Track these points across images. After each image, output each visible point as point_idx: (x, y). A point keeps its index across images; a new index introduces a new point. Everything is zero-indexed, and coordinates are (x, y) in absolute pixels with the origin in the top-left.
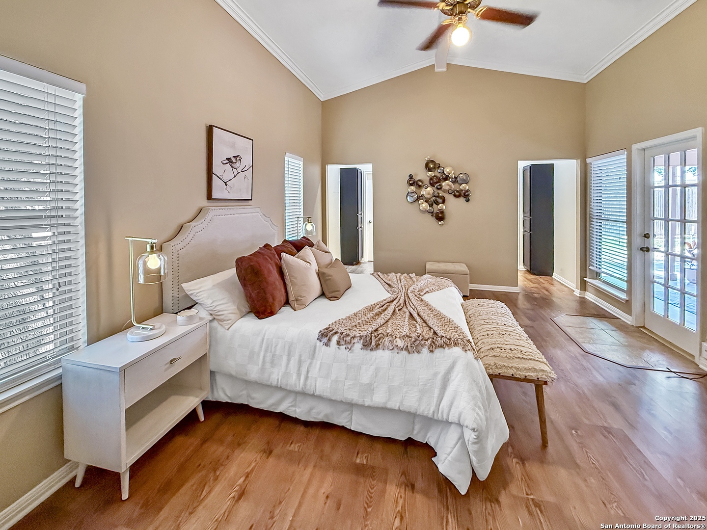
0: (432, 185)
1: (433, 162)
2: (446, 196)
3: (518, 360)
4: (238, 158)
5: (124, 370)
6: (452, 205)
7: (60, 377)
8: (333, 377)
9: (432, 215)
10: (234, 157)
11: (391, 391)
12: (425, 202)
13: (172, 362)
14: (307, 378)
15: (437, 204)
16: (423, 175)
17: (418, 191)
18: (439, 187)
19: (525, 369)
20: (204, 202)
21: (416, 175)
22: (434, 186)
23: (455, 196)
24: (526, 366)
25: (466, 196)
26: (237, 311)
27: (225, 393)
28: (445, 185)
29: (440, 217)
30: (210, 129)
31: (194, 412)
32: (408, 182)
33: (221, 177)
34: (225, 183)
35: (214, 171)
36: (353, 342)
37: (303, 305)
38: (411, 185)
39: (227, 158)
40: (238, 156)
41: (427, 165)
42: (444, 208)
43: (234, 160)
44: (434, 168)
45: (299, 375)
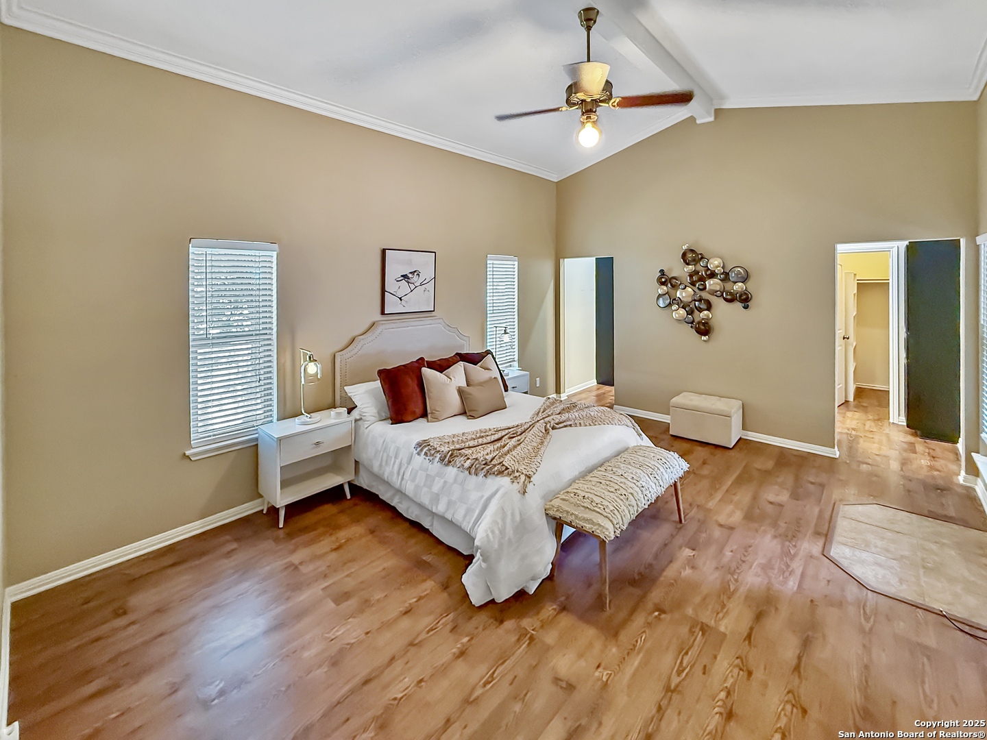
0: (693, 284)
1: (692, 251)
2: (713, 299)
3: (583, 509)
4: (416, 274)
5: (280, 440)
6: (723, 314)
7: (257, 439)
8: (416, 482)
9: (692, 327)
10: (411, 273)
11: (450, 504)
12: (683, 307)
13: (318, 444)
14: (403, 479)
15: (700, 310)
16: (681, 271)
17: (672, 292)
18: (701, 287)
19: (584, 519)
20: (378, 317)
21: (670, 270)
22: (694, 285)
23: (726, 300)
24: (585, 516)
25: (745, 300)
26: (377, 415)
27: (364, 482)
28: (711, 284)
29: (704, 329)
30: (384, 252)
31: (341, 487)
32: (659, 280)
33: (395, 293)
34: (400, 299)
35: (386, 289)
36: (435, 455)
37: (437, 419)
38: (663, 284)
39: (402, 276)
40: (415, 271)
41: (684, 255)
42: (711, 316)
43: (410, 276)
44: (694, 260)
45: (398, 474)
